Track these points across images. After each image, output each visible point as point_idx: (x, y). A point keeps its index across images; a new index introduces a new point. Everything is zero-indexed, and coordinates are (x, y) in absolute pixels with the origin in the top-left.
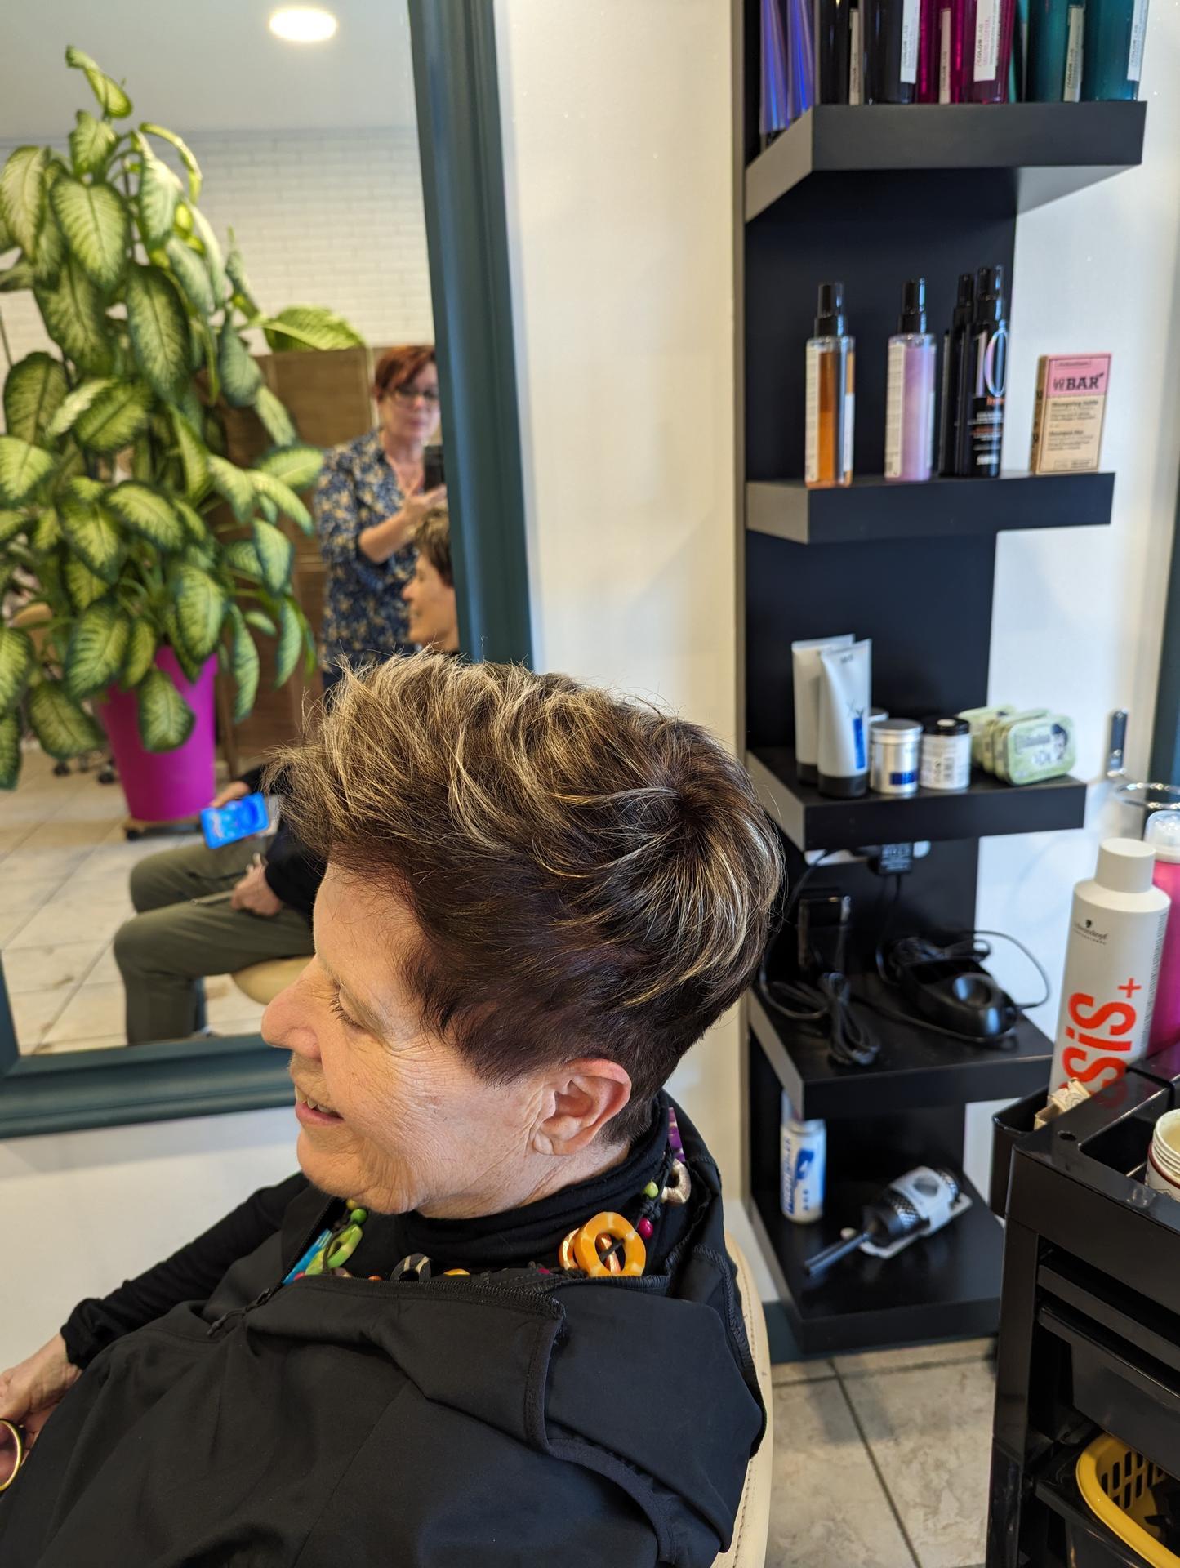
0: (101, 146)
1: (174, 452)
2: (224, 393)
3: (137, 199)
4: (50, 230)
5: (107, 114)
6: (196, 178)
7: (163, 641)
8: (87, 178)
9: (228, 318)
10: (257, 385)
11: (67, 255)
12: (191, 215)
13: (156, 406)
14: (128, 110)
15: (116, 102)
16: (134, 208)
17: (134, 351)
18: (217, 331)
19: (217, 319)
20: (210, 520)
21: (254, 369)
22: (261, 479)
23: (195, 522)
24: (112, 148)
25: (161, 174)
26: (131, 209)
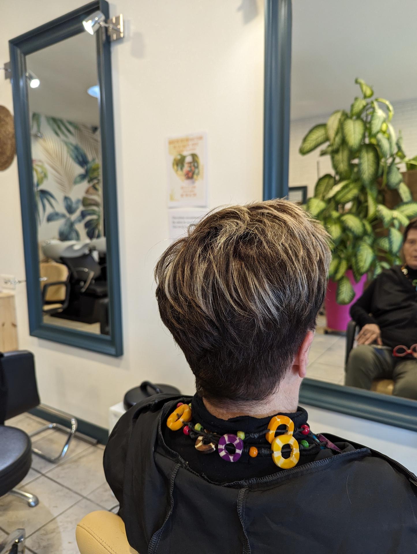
0: (361, 107)
1: (366, 204)
2: (388, 185)
3: (370, 123)
4: (340, 135)
5: (365, 97)
6: (391, 114)
7: (350, 268)
8: (354, 117)
9: (394, 160)
10: (400, 182)
11: (344, 142)
12: (387, 127)
13: (363, 190)
14: (372, 95)
15: (368, 92)
16: (368, 126)
17: (359, 172)
18: (388, 165)
19: (390, 161)
20: (374, 227)
21: (400, 176)
22: (396, 213)
23: (369, 228)
24: (364, 107)
25: (380, 113)
26: (367, 126)
